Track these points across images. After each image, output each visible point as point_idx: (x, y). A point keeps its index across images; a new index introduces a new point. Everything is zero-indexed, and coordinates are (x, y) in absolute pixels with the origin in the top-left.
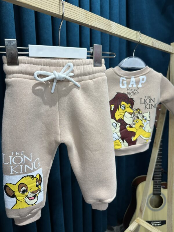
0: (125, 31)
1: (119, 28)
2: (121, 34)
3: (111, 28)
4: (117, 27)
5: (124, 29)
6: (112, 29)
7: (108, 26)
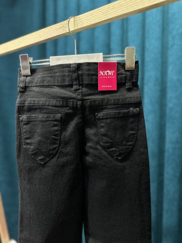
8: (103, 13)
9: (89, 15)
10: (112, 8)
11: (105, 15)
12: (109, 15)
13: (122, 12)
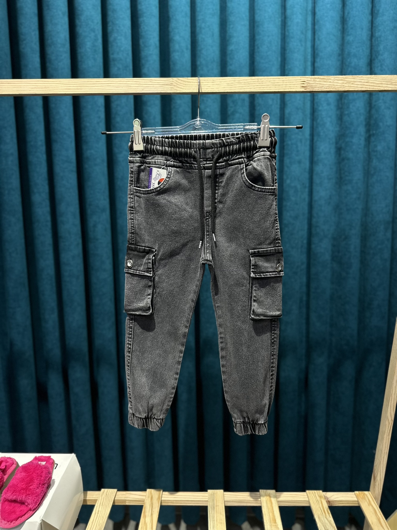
3: (172, 88)
8: (228, 84)
9: (211, 81)
10: (239, 83)
11: (229, 86)
12: (235, 88)
13: (249, 89)
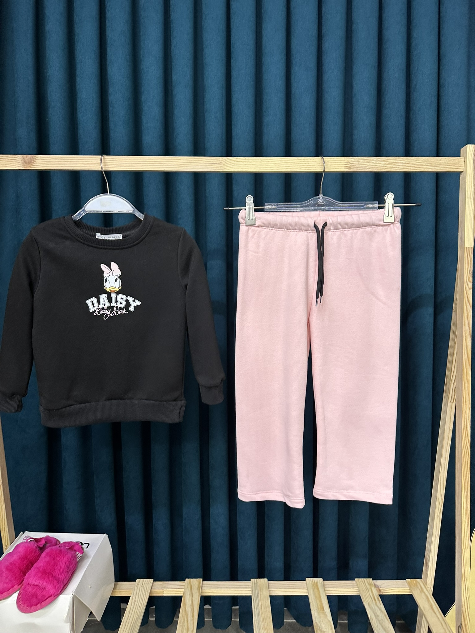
0: (255, 163)
1: (241, 162)
2: (247, 169)
3: (222, 166)
4: (238, 161)
5: (254, 161)
6: (224, 167)
7: (217, 165)
